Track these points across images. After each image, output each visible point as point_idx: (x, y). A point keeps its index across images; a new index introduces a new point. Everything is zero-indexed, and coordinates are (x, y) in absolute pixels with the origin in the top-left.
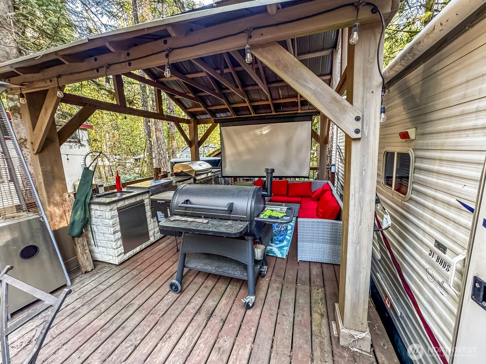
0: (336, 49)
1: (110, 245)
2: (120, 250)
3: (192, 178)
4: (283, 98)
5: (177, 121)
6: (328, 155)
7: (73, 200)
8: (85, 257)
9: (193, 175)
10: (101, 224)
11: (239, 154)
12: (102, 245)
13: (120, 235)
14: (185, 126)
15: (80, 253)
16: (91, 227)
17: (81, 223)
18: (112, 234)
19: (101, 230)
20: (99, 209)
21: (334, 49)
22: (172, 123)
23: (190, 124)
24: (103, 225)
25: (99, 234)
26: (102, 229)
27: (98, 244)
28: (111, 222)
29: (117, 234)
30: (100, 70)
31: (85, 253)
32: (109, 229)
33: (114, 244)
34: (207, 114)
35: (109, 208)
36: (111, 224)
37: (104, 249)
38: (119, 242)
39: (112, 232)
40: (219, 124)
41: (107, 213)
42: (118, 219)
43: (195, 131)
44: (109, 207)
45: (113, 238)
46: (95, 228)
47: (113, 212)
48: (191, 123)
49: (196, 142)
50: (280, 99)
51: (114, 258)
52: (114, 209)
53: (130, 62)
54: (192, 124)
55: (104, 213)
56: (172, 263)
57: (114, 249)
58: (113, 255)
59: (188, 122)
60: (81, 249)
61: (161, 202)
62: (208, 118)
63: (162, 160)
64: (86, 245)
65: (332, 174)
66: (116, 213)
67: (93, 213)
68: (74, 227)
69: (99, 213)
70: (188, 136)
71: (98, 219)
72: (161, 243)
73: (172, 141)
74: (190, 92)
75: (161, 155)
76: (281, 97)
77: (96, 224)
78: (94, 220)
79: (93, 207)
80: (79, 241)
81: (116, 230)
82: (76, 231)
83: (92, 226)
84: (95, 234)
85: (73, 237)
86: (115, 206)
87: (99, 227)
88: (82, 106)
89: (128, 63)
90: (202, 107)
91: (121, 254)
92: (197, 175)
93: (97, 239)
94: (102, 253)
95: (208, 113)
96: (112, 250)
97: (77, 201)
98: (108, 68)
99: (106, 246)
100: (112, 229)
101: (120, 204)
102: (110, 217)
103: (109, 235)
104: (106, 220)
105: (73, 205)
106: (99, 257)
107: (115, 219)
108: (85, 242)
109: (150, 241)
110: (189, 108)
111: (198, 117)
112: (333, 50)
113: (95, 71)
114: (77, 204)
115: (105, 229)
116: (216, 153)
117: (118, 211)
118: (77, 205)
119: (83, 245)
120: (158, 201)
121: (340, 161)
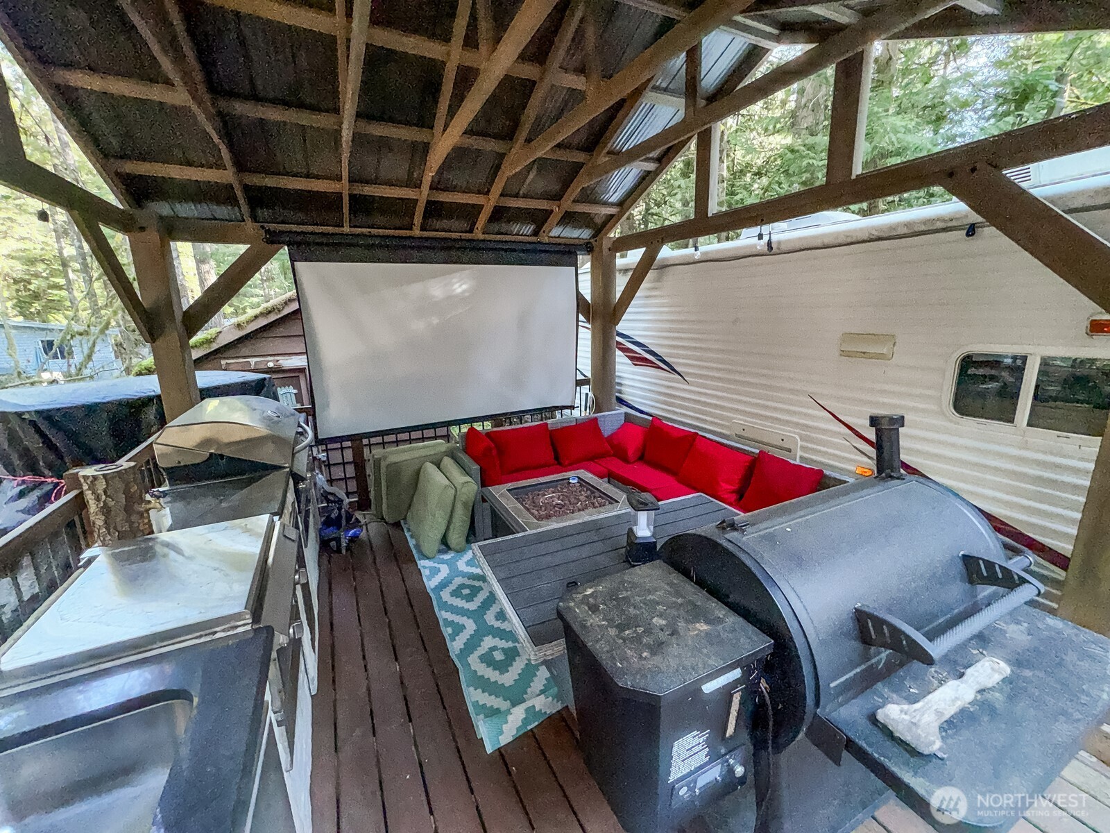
4: (525, 196)
14: (118, 241)
23: (140, 234)
34: (234, 201)
40: (285, 250)
48: (144, 229)
50: (516, 195)
54: (152, 237)
59: (124, 223)
62: (216, 220)
76: (523, 190)
95: (243, 202)
110: (126, 158)
111: (161, 208)
121: (629, 362)
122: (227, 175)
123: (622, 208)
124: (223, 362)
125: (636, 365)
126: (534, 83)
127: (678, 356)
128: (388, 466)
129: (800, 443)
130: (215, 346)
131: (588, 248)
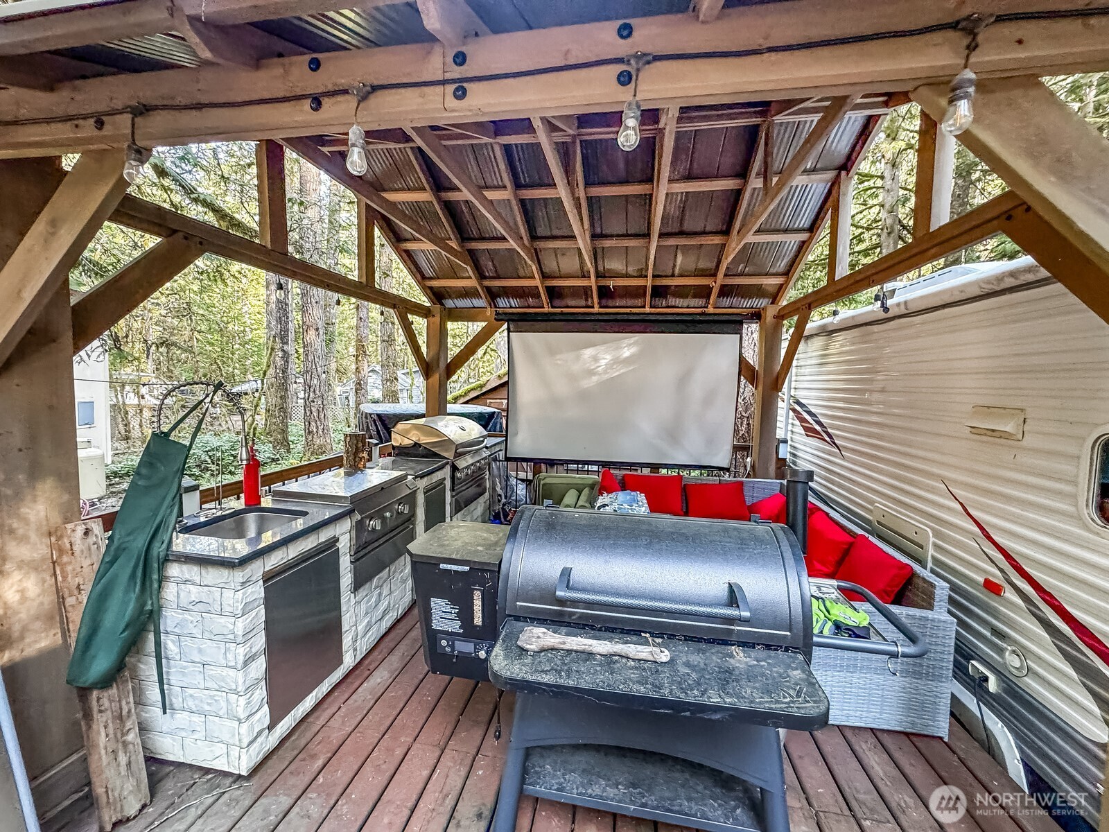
0: (848, 174)
1: (223, 704)
2: (258, 721)
3: (447, 463)
4: (681, 276)
5: (402, 307)
6: (744, 414)
7: (98, 548)
8: (123, 759)
9: (449, 455)
10: (197, 632)
11: (556, 402)
12: (191, 704)
13: (264, 666)
14: (419, 323)
15: (103, 752)
16: (158, 644)
17: (124, 631)
18: (239, 667)
19: (196, 652)
20: (197, 579)
21: (843, 173)
22: (391, 312)
23: (431, 319)
24: (207, 635)
25: (185, 668)
26: (200, 651)
27: (174, 700)
28: (241, 626)
29: (254, 665)
30: (326, 102)
31: (125, 744)
32: (227, 650)
33: (242, 701)
34: (479, 296)
35: (239, 575)
36: (240, 633)
37: (196, 718)
38: (258, 692)
39: (241, 659)
40: (506, 326)
41: (228, 594)
42: (263, 612)
43: (440, 337)
44: (241, 574)
45: (240, 681)
46: (170, 645)
47: (250, 590)
48: (433, 316)
49: (442, 366)
50: (673, 275)
51: (235, 752)
52: (254, 579)
53: (465, 85)
54: (437, 319)
55: (217, 595)
56: (437, 754)
57: (239, 720)
58: (231, 741)
59: (425, 313)
60: (111, 736)
61: (454, 567)
62: (475, 308)
63: (314, 402)
64: (129, 711)
65: (780, 462)
66: (258, 591)
67: (170, 592)
68: (92, 652)
69: (194, 592)
70: (424, 349)
71: (187, 616)
72: (372, 667)
73: (360, 358)
74: (452, 236)
75: (312, 390)
76: (677, 272)
77: (176, 630)
78: (170, 618)
79: (174, 570)
80: (106, 702)
81: (254, 650)
82: (100, 664)
83: (163, 637)
84: (169, 667)
85: (83, 693)
86: (258, 569)
87: (186, 642)
88: (158, 234)
89: (457, 89)
90: (471, 278)
91: (260, 733)
92: (458, 455)
93: (173, 682)
94: (184, 734)
95: (483, 296)
96: (228, 723)
97: (118, 549)
98: (364, 98)
99: (207, 707)
100: (241, 652)
101: (275, 560)
102: (240, 607)
103: (226, 671)
104: (223, 620)
105: (96, 567)
106: (170, 748)
107: (253, 613)
108: (128, 703)
109: (342, 666)
110: (431, 278)
111: (449, 303)
112: (838, 176)
113: (307, 104)
114: (112, 563)
115: (212, 650)
116: (473, 395)
117: (265, 582)
118: (115, 566)
119: (120, 717)
120: (443, 566)
121: (803, 432)
122: (472, 283)
123: (788, 278)
124: (488, 401)
125: (807, 435)
126: (651, 195)
127: (837, 428)
128: (544, 485)
129: (932, 539)
130: (484, 390)
131: (757, 316)
